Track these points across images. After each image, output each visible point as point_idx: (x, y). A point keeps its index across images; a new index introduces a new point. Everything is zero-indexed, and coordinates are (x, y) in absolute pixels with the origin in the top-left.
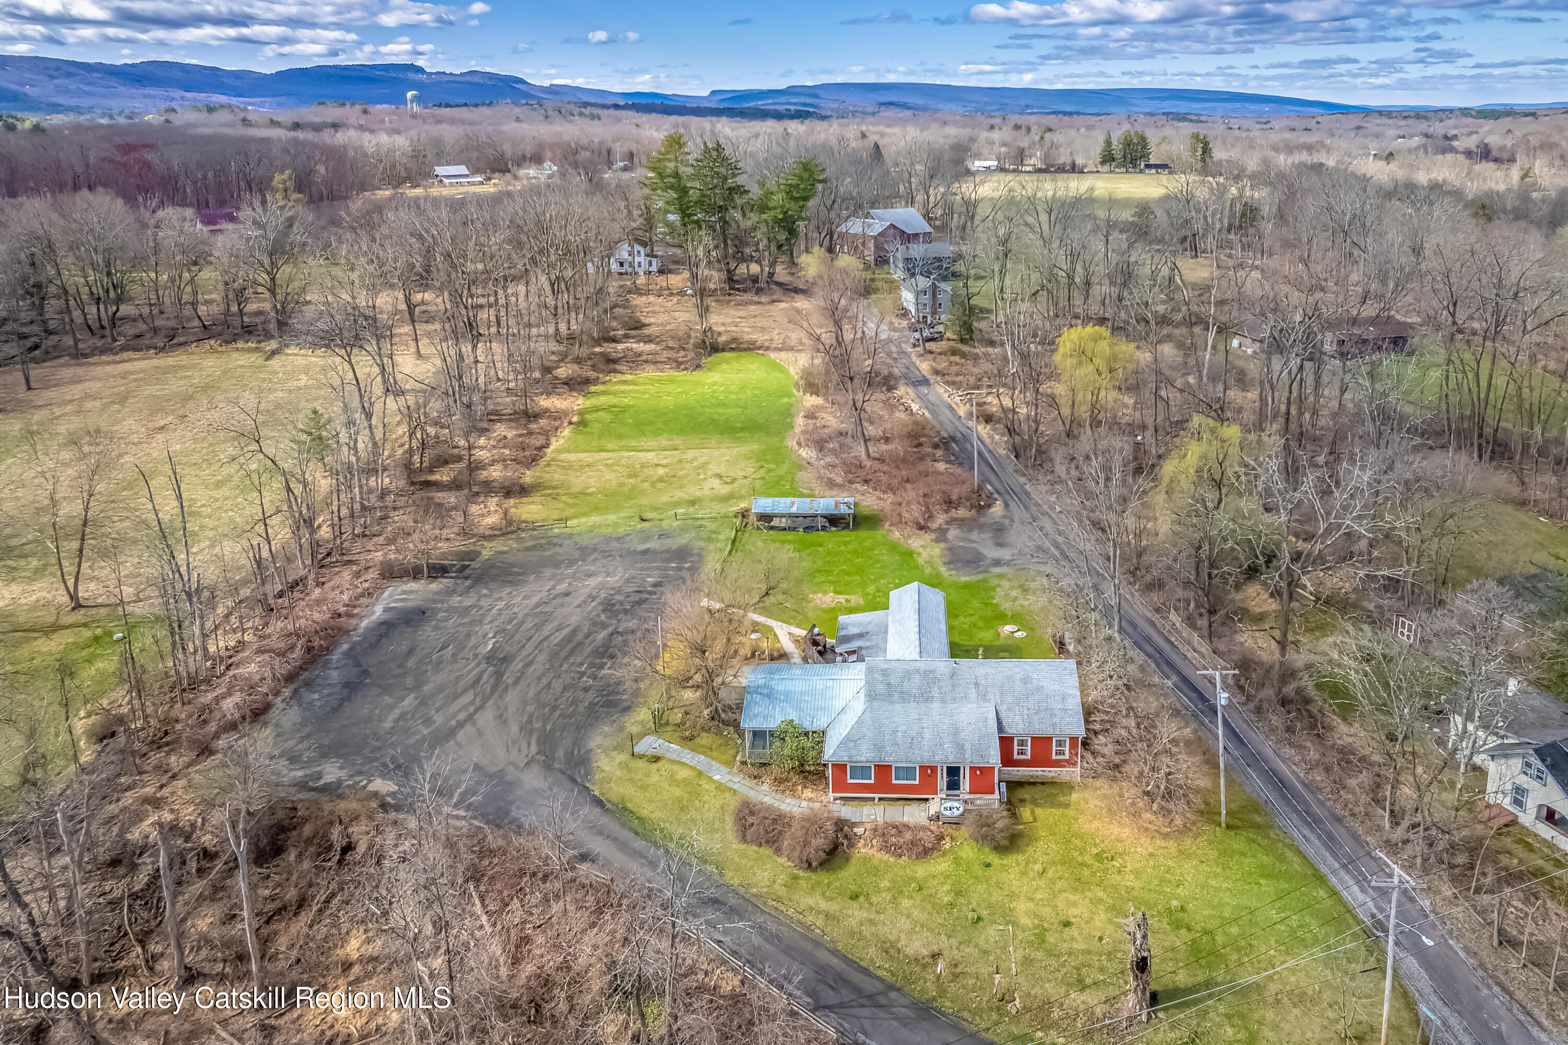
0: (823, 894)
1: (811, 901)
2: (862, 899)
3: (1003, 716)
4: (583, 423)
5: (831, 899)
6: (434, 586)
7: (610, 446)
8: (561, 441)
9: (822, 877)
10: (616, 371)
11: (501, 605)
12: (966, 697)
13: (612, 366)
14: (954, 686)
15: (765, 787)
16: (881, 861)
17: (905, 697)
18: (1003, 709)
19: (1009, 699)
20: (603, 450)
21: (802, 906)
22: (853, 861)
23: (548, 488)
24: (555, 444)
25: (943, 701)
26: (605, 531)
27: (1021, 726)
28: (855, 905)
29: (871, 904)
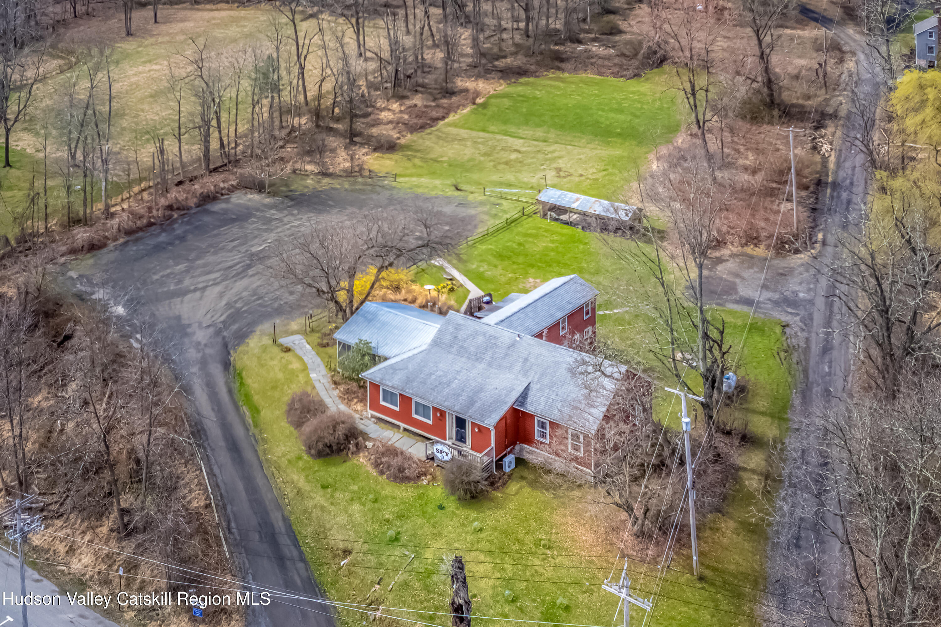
0: (307, 476)
1: (295, 477)
2: (329, 490)
3: (531, 393)
4: (484, 106)
5: (309, 482)
6: (268, 200)
7: (492, 128)
8: (457, 116)
9: (316, 465)
10: (559, 69)
11: (297, 223)
12: (510, 368)
13: (557, 63)
14: (507, 355)
15: (336, 392)
16: (367, 472)
17: (462, 351)
18: (534, 387)
19: (546, 381)
20: (484, 130)
21: (288, 478)
22: (348, 464)
23: (412, 150)
24: (451, 118)
25: (490, 365)
26: (420, 191)
27: (541, 407)
28: (321, 492)
29: (332, 496)
